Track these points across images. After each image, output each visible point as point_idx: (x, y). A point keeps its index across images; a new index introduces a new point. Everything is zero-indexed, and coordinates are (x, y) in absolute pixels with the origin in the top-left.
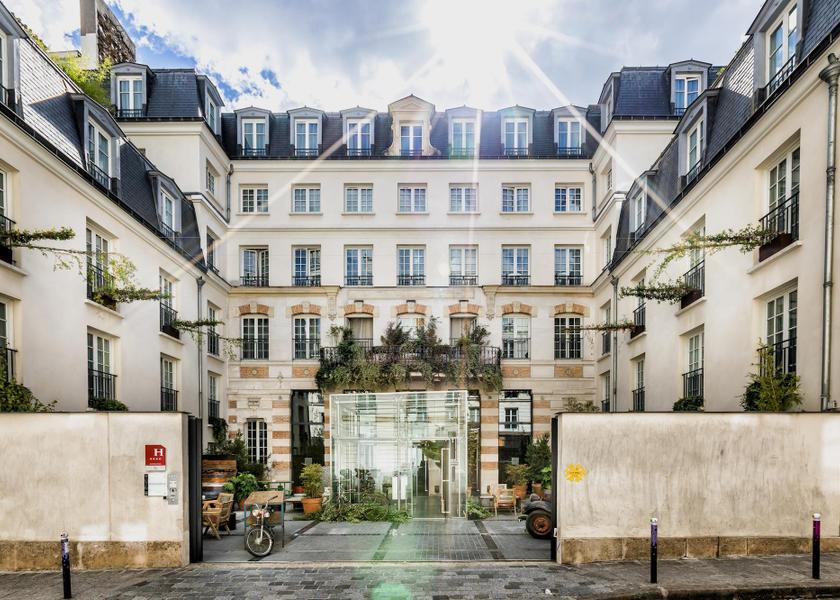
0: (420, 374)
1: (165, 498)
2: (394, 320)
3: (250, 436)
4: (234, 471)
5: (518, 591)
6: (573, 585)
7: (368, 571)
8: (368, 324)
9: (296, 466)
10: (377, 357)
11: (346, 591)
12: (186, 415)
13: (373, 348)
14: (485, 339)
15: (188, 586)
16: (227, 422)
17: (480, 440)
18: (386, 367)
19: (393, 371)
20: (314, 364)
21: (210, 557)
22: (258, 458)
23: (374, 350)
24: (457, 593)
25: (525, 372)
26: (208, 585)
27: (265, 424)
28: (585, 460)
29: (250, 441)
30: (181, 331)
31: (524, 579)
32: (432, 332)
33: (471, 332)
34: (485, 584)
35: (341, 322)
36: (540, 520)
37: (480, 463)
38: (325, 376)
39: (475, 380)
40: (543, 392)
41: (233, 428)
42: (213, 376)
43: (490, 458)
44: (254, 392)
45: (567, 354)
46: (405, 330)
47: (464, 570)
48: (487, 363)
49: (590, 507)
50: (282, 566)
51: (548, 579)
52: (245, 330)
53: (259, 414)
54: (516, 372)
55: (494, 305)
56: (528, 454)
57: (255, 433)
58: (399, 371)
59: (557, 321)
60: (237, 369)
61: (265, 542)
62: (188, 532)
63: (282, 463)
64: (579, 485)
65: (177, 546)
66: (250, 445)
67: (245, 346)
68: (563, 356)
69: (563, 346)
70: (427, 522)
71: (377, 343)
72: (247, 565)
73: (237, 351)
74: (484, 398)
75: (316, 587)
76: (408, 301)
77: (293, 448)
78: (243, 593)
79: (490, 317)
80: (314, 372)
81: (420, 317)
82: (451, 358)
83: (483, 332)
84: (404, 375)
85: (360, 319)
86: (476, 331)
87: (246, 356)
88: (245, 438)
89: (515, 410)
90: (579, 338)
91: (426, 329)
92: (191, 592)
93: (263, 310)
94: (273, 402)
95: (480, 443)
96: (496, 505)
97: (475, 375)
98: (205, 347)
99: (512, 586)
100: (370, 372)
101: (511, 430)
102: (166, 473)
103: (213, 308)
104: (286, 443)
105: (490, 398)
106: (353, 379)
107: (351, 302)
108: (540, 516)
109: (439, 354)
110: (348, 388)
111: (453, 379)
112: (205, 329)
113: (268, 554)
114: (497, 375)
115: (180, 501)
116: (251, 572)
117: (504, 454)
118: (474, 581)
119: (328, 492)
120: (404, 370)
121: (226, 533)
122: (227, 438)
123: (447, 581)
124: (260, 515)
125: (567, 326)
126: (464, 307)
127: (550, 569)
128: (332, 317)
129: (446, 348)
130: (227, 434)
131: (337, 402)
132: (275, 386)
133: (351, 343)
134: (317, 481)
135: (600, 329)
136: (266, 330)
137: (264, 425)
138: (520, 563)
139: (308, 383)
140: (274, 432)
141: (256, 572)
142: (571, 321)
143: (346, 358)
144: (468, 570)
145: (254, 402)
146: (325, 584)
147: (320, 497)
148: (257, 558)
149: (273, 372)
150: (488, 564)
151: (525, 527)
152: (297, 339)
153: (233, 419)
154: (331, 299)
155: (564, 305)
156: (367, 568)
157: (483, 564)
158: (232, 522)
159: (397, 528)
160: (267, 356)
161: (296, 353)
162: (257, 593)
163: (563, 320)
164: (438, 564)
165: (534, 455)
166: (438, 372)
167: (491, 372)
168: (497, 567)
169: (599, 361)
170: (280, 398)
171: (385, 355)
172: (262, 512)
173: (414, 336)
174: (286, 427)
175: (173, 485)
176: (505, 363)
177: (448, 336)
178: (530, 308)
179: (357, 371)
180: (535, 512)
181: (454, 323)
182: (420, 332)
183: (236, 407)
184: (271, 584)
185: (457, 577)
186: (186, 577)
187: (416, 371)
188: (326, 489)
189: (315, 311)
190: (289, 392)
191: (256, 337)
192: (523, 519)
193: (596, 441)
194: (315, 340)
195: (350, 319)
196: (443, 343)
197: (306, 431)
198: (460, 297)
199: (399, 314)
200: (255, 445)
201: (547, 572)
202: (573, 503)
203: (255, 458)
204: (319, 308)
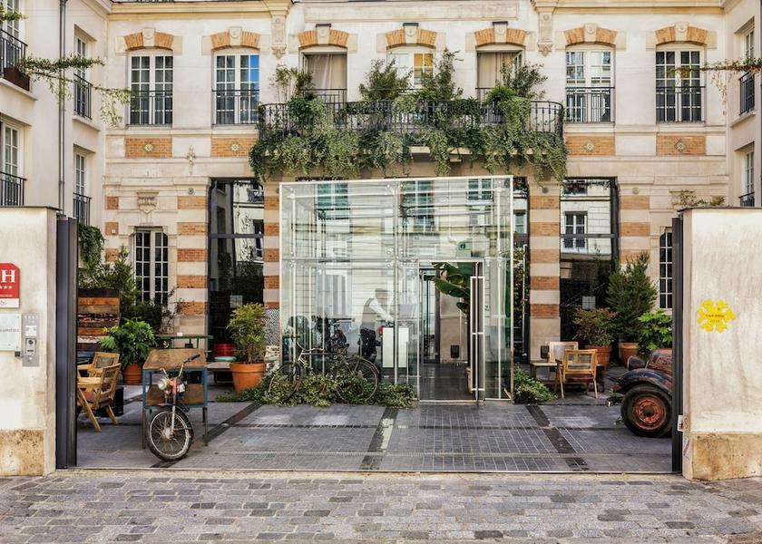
0: (426, 150)
1: (17, 354)
2: (382, 56)
3: (139, 258)
4: (115, 316)
5: (623, 525)
6: (718, 516)
7: (357, 488)
8: (338, 64)
9: (218, 310)
10: (353, 121)
11: (323, 520)
12: (54, 214)
13: (348, 105)
14: (535, 89)
15: (56, 506)
16: (103, 233)
17: (528, 265)
18: (369, 138)
19: (382, 144)
20: (247, 133)
21: (87, 460)
22: (152, 296)
23: (350, 109)
24: (517, 527)
25: (605, 147)
26: (89, 505)
27: (166, 237)
28: (732, 293)
29: (139, 266)
30: (34, 77)
31: (630, 505)
32: (446, 77)
33: (513, 76)
34: (561, 512)
35: (293, 61)
36: (646, 403)
37: (528, 305)
38: (267, 153)
39: (520, 160)
40: (639, 180)
41: (112, 243)
42: (82, 154)
43: (546, 297)
44: (148, 182)
45: (679, 115)
46: (400, 75)
47: (522, 488)
48: (540, 129)
49: (743, 378)
50: (209, 476)
51: (673, 504)
52: (135, 75)
53: (155, 219)
54: (590, 146)
55: (550, 29)
56: (611, 290)
57: (147, 252)
58: (391, 144)
59: (660, 56)
60: (121, 142)
61: (178, 436)
62: (54, 414)
63: (193, 303)
64: (723, 337)
65: (35, 439)
66: (139, 272)
67: (134, 103)
68: (671, 117)
69: (671, 100)
70: (446, 407)
71: (354, 96)
72: (151, 474)
73: (123, 110)
74: (535, 191)
75: (270, 513)
76: (405, 24)
77: (210, 280)
78: (150, 520)
79: (545, 51)
80: (248, 147)
81: (425, 51)
82: (478, 120)
83: (534, 77)
84: (400, 151)
85: (324, 55)
86: (520, 75)
87: (135, 119)
88: (130, 261)
89: (581, 216)
90: (697, 87)
91: (436, 72)
92: (62, 517)
93: (165, 42)
94: (180, 199)
95: (528, 271)
96: (563, 379)
97: (520, 150)
98: (70, 104)
99: (610, 516)
100: (344, 147)
101: (574, 250)
102: (21, 311)
103: (83, 38)
104: (199, 269)
105: (545, 191)
106: (314, 158)
107: (310, 27)
108: (649, 394)
109: (459, 115)
110: (305, 174)
111: (483, 159)
112: (70, 73)
113: (184, 457)
114: (558, 150)
115: (43, 361)
116: (160, 486)
117: (570, 291)
118: (542, 506)
119: (272, 354)
120: (399, 142)
121: (109, 421)
122: (103, 262)
123: (497, 506)
124: (170, 387)
125: (678, 63)
126: (500, 35)
127: (673, 487)
128: (278, 53)
129: (471, 102)
130: (103, 254)
131: (292, 196)
132: (183, 172)
133: (311, 97)
134: (257, 332)
135: (739, 69)
136: (169, 76)
137: (164, 239)
138: (619, 478)
139: (239, 166)
140: (180, 251)
141: (168, 486)
142: (685, 56)
143: (302, 122)
144: (530, 488)
145: (147, 198)
146: (286, 509)
147: (262, 361)
148: (165, 462)
149: (180, 147)
150: (562, 478)
151: (618, 416)
152: (220, 91)
153: (113, 227)
154: (277, 22)
155: (672, 29)
156: (355, 482)
157: (555, 478)
158: (118, 402)
159: (394, 417)
160: (169, 120)
161: (219, 115)
162: (171, 521)
163: (671, 55)
164: (476, 477)
165: (623, 293)
166: (456, 145)
167: (547, 145)
168: (579, 484)
169: (735, 126)
170: (191, 191)
171: (367, 117)
172: (173, 383)
173: (415, 85)
174: (199, 242)
175: (31, 333)
176: (570, 129)
177: (474, 85)
178: (613, 34)
179: (319, 144)
180: (638, 389)
181: (483, 60)
182: (426, 78)
183: (117, 207)
184: (194, 506)
185: (512, 499)
186: (51, 492)
187: (420, 144)
188: (269, 348)
189: (250, 43)
190: (206, 181)
191: (152, 87)
192: (614, 400)
193: (752, 257)
194: (250, 93)
195: (308, 57)
196: (465, 96)
197: (229, 250)
198: (494, 16)
199: (390, 47)
200: (147, 273)
201: (668, 493)
202: (711, 370)
203: (147, 296)
204: (257, 37)
